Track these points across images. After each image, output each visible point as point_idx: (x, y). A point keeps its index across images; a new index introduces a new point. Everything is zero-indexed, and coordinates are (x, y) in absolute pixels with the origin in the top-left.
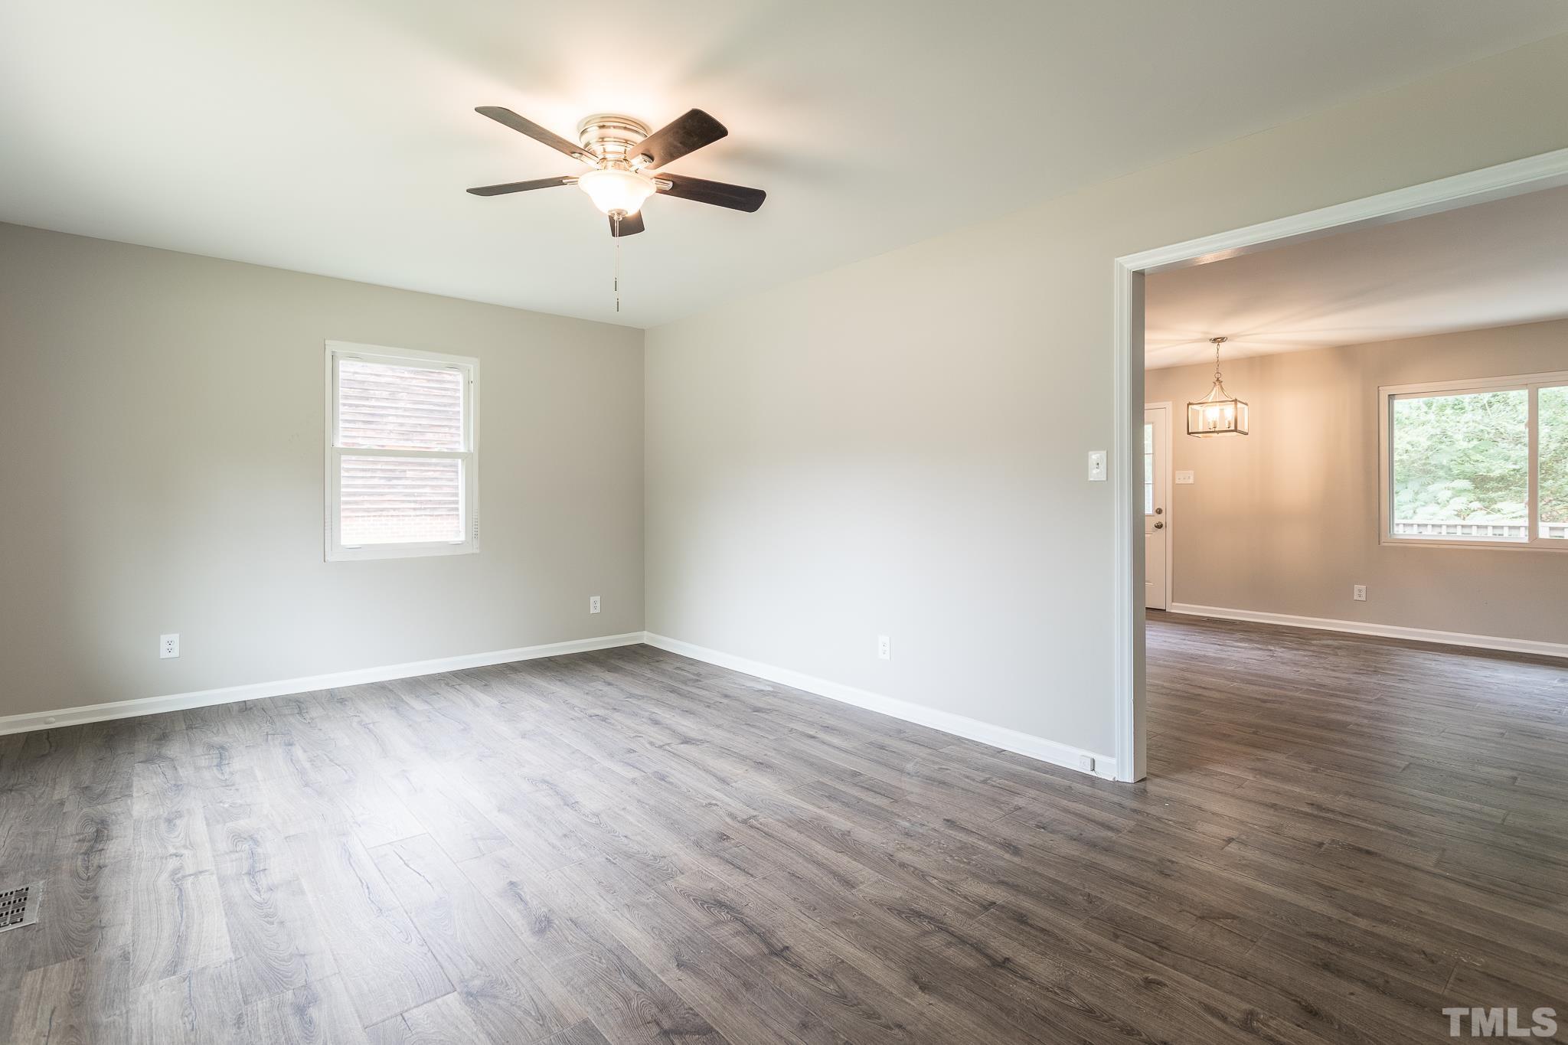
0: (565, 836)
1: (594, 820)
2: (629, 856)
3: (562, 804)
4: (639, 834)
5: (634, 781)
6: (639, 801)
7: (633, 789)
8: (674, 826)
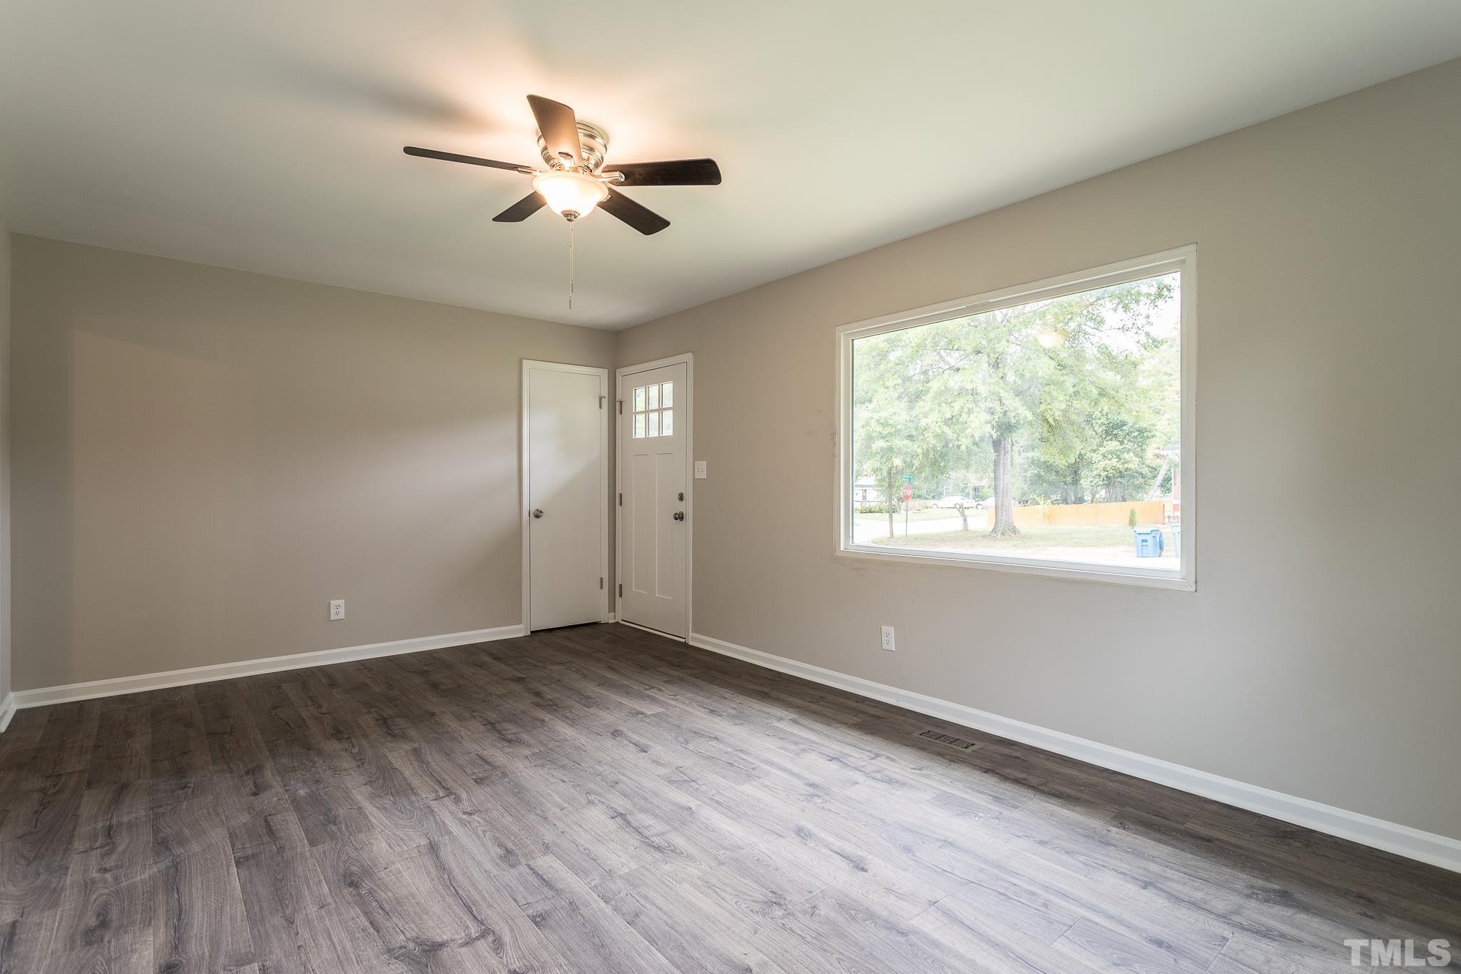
0: (617, 783)
1: (592, 797)
2: (563, 767)
3: (628, 816)
4: (551, 784)
5: (547, 848)
6: (546, 819)
7: (549, 837)
8: (518, 791)
